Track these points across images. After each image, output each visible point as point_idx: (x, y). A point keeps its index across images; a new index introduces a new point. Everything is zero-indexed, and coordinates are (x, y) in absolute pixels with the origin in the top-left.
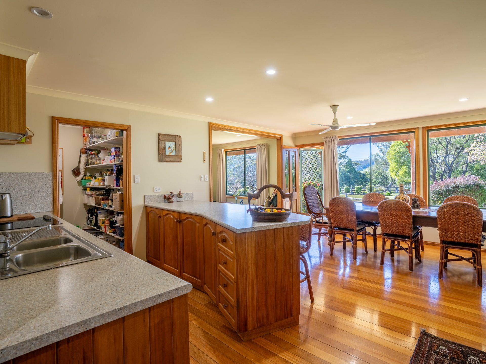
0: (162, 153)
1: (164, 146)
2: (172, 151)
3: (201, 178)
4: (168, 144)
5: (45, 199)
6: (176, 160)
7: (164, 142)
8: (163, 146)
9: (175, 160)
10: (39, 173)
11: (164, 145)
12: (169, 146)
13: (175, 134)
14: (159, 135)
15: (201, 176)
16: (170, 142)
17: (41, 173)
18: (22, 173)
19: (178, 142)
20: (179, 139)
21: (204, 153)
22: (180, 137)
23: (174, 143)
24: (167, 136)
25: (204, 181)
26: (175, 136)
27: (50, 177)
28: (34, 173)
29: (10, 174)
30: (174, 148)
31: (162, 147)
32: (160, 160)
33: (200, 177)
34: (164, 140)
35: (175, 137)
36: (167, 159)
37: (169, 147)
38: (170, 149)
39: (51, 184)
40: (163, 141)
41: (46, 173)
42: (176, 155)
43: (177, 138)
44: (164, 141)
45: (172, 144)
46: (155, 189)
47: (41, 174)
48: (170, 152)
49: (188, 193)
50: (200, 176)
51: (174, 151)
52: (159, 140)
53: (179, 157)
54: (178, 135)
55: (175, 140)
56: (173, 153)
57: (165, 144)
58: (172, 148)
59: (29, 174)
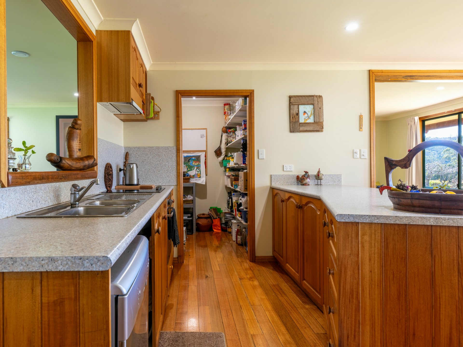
0: (294, 120)
1: (297, 112)
2: (309, 118)
3: (355, 154)
4: (302, 108)
5: (170, 173)
6: (315, 130)
7: (297, 106)
8: (295, 111)
9: (313, 130)
10: (166, 147)
11: (297, 110)
12: (305, 111)
13: (313, 95)
14: (290, 97)
15: (355, 151)
16: (305, 106)
17: (167, 147)
18: (153, 147)
19: (318, 104)
20: (319, 100)
21: (361, 117)
22: (320, 97)
23: (312, 106)
24: (301, 98)
25: (360, 158)
26: (313, 96)
27: (174, 151)
28: (162, 147)
29: (145, 148)
30: (311, 113)
31: (295, 113)
32: (293, 130)
33: (354, 153)
34: (297, 103)
35: (313, 97)
36: (301, 129)
37: (305, 112)
38: (306, 115)
39: (175, 158)
40: (295, 105)
41: (171, 147)
42: (315, 123)
43: (315, 98)
44: (296, 105)
45: (309, 108)
46: (285, 167)
47: (167, 148)
48: (306, 118)
49: (332, 175)
50: (353, 150)
51: (312, 118)
52: (290, 104)
53: (318, 125)
54: (318, 95)
55: (312, 102)
56: (311, 120)
57: (298, 108)
58: (309, 114)
59: (158, 148)
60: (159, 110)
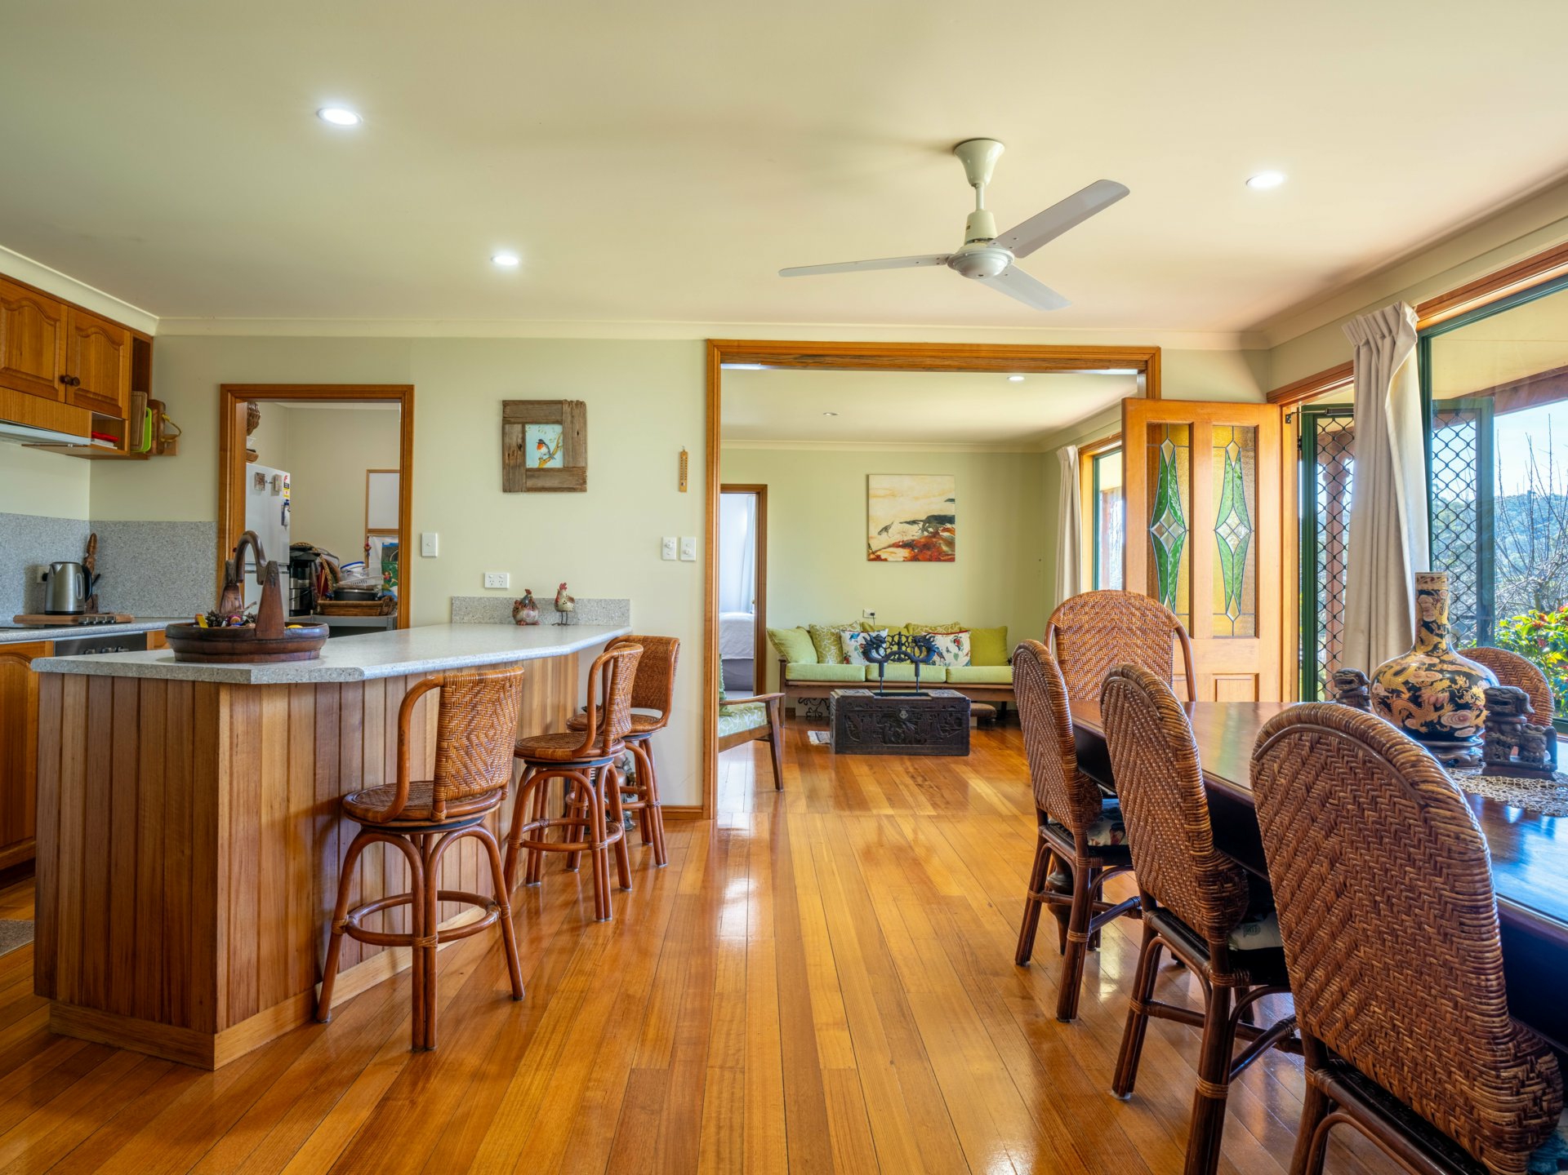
0: (512, 462)
1: (520, 441)
2: (551, 456)
3: (665, 550)
4: (534, 433)
5: (201, 587)
6: (565, 486)
7: (520, 426)
8: (515, 438)
9: (560, 486)
10: (192, 523)
11: (520, 436)
12: (540, 440)
13: (562, 398)
14: (505, 404)
15: (666, 540)
16: (542, 426)
17: (195, 523)
18: (160, 523)
19: (572, 422)
20: (576, 412)
21: (683, 456)
22: (580, 405)
23: (558, 428)
24: (530, 407)
25: (680, 559)
26: (560, 402)
27: (213, 535)
28: (183, 524)
29: (140, 524)
30: (558, 444)
31: (514, 444)
32: (509, 487)
33: (663, 546)
34: (520, 420)
35: (560, 406)
36: (530, 483)
37: (541, 443)
38: (544, 450)
39: (214, 550)
40: (515, 423)
41: (204, 524)
42: (565, 469)
43: (566, 408)
44: (518, 423)
45: (551, 433)
46: (487, 580)
47: (196, 526)
48: (545, 457)
49: (605, 600)
50: (662, 539)
51: (559, 456)
52: (506, 421)
53: (573, 475)
54: (575, 399)
55: (559, 418)
56: (557, 462)
57: (524, 432)
58: (552, 447)
59: (173, 525)
60: (177, 433)
